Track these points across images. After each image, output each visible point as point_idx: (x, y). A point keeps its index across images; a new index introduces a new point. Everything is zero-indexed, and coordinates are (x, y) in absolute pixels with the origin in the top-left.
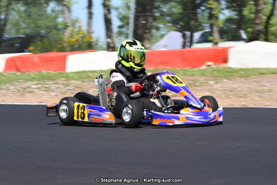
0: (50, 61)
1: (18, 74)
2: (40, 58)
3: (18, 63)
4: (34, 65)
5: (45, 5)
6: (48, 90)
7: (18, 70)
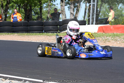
0: (118, 28)
1: (104, 33)
2: (113, 27)
3: (104, 29)
4: (111, 30)
5: (118, 5)
6: (116, 40)
7: (104, 32)
